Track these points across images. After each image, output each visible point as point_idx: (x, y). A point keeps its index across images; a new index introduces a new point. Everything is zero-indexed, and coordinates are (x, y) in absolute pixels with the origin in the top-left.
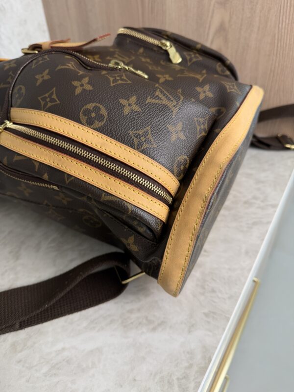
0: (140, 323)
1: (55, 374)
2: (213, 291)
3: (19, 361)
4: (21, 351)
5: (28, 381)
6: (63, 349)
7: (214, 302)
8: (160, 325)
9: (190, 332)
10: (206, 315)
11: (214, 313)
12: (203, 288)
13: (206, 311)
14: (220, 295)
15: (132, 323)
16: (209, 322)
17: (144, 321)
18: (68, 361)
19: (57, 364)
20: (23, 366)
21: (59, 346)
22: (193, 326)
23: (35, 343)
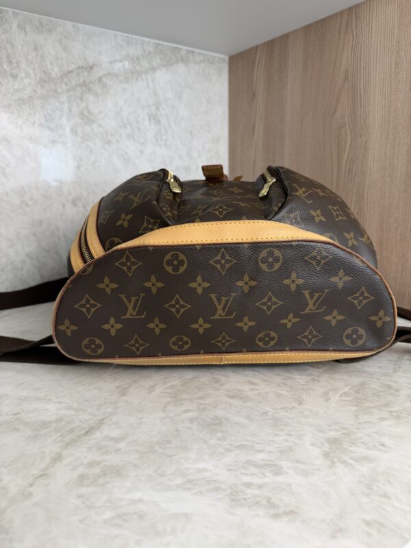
0: (257, 503)
1: (118, 525)
2: (386, 496)
3: (80, 496)
4: (88, 486)
5: (81, 521)
6: (140, 501)
7: (385, 510)
8: (286, 513)
9: (333, 537)
10: (368, 523)
11: (381, 524)
12: (369, 487)
13: (367, 518)
14: (397, 504)
15: (245, 499)
16: (369, 534)
17: (264, 502)
18: (141, 516)
19: (126, 514)
20: (83, 503)
21: (137, 495)
22: (340, 530)
23: (107, 483)
